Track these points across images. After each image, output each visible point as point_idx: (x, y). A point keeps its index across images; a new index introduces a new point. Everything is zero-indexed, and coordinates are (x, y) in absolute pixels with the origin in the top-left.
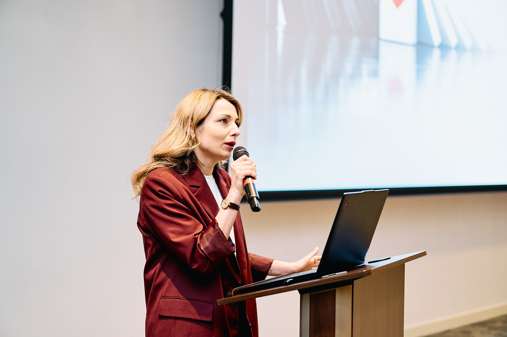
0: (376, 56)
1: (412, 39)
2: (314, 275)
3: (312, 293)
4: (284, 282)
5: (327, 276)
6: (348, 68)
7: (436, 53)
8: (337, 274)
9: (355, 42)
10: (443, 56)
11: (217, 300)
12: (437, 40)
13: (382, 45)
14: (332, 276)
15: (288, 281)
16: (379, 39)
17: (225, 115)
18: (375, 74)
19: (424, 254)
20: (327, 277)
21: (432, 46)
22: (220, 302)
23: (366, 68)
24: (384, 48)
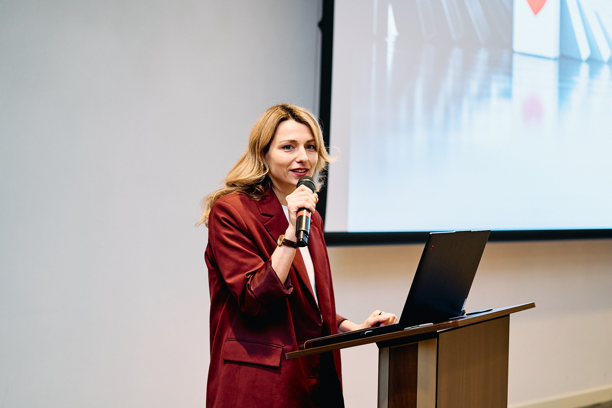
0: (509, 73)
1: (553, 51)
2: (396, 326)
3: (391, 347)
4: (362, 334)
5: (410, 327)
6: (474, 87)
7: (584, 68)
8: (420, 325)
9: (483, 55)
10: (592, 73)
11: (286, 354)
12: (585, 53)
13: (517, 59)
14: (416, 327)
15: (366, 333)
16: (512, 52)
17: (287, 141)
18: (507, 94)
19: (532, 306)
20: (410, 329)
21: (580, 61)
22: (289, 355)
23: (495, 88)
24: (518, 62)
